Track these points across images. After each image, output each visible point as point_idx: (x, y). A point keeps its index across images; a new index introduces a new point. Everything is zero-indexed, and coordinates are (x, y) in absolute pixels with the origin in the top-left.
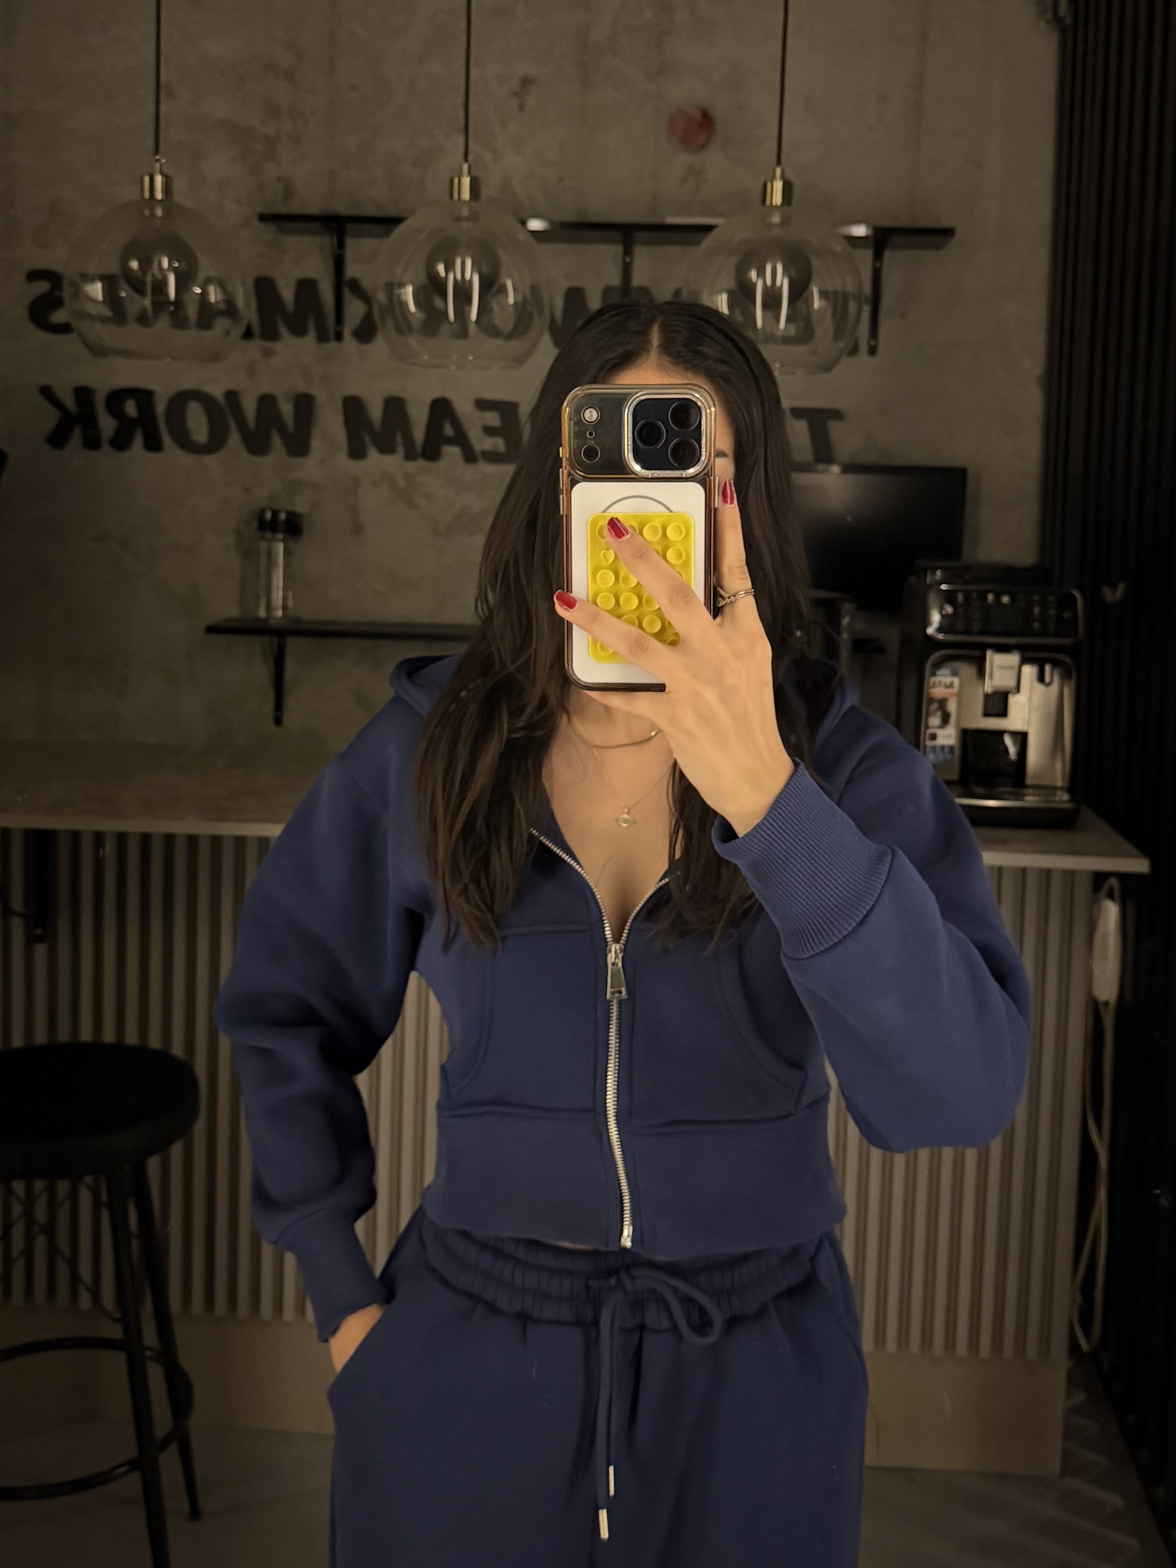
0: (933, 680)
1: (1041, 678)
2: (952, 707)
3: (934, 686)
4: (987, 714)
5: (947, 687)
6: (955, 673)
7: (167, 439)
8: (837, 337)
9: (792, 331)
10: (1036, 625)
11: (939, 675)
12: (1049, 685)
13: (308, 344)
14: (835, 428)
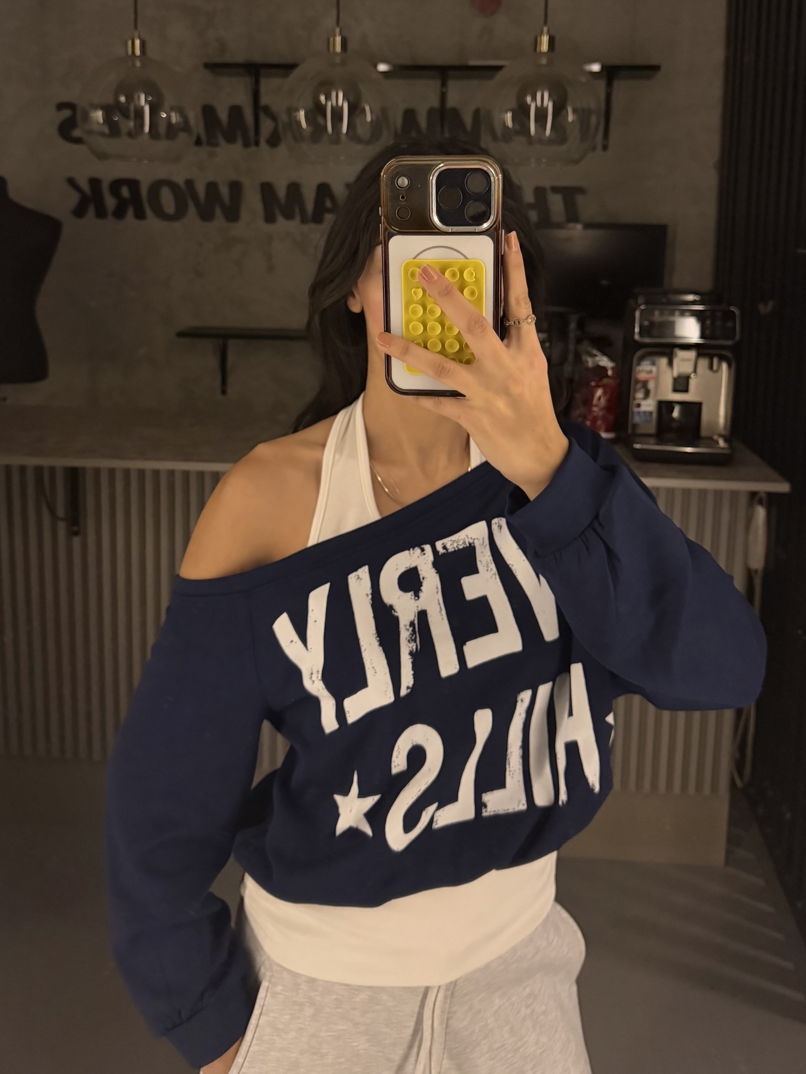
0: (638, 368)
1: (710, 367)
2: (650, 385)
3: (639, 372)
4: (674, 391)
5: (647, 372)
6: (653, 364)
7: (148, 211)
8: (582, 141)
9: (554, 137)
10: (708, 332)
11: (642, 365)
12: (715, 372)
13: (237, 149)
14: (580, 199)
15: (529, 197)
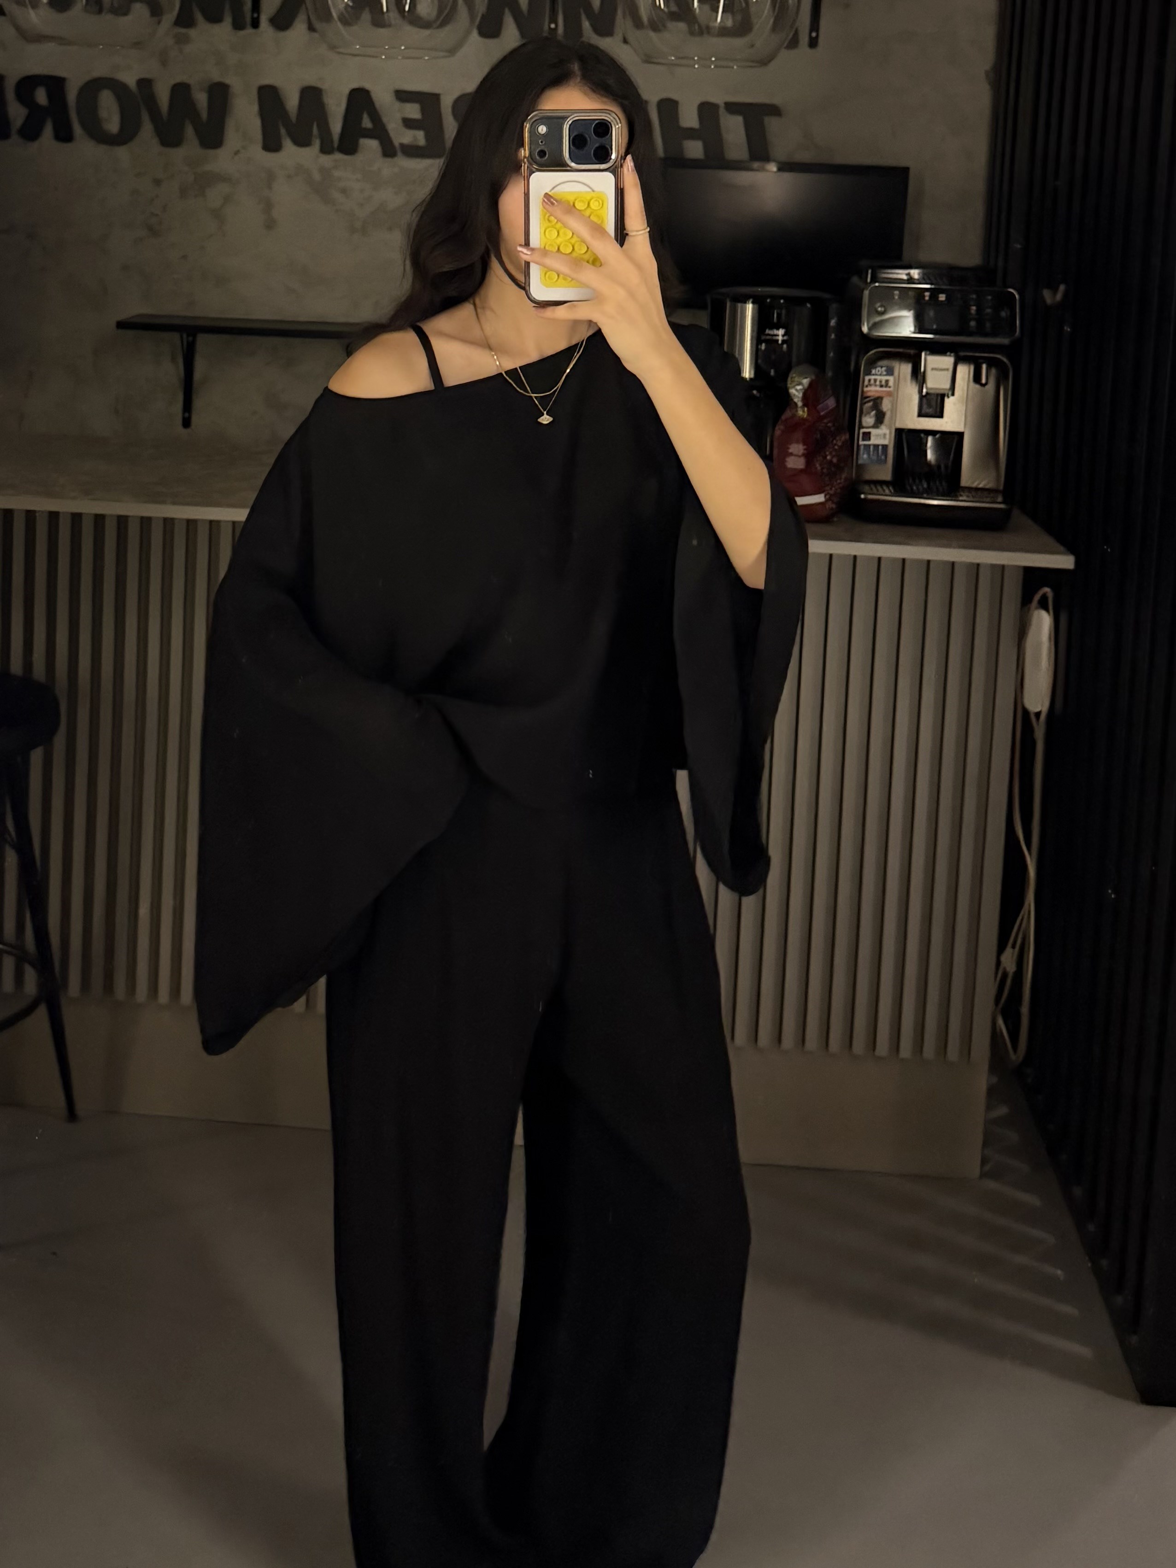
0: (867, 378)
1: (977, 378)
2: (886, 405)
3: (869, 385)
4: (920, 415)
5: (881, 386)
6: (890, 372)
7: (77, 130)
8: (774, 28)
9: (729, 23)
10: (973, 324)
11: (873, 375)
12: (983, 385)
13: (223, 31)
14: (772, 124)
15: (689, 118)
